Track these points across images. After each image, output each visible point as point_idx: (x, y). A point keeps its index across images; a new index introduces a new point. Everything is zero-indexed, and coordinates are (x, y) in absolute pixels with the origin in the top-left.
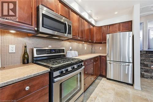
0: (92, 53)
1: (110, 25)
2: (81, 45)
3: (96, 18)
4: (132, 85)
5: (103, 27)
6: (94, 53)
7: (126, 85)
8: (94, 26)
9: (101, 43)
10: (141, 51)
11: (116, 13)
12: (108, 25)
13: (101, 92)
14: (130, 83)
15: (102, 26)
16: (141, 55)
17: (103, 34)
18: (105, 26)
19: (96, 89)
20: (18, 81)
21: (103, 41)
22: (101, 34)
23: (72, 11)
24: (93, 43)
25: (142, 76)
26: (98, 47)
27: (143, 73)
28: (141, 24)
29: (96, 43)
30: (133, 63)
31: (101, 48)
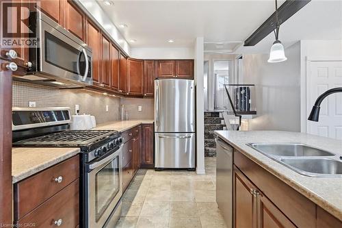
0: (120, 119)
1: (159, 61)
2: (97, 99)
3: (132, 41)
4: (194, 170)
5: (145, 62)
6: (125, 119)
7: (187, 172)
8: (127, 57)
9: (141, 97)
10: (205, 113)
11: (171, 41)
12: (155, 60)
13: (150, 192)
14: (191, 167)
15: (143, 60)
16: (205, 119)
17: (146, 78)
18: (150, 61)
19: (139, 191)
20: (50, 166)
21: (145, 93)
22: (142, 76)
23: (89, 22)
24: (124, 95)
25: (207, 154)
26: (134, 106)
27: (207, 148)
28: (205, 62)
29: (130, 96)
30: (196, 132)
31: (140, 108)
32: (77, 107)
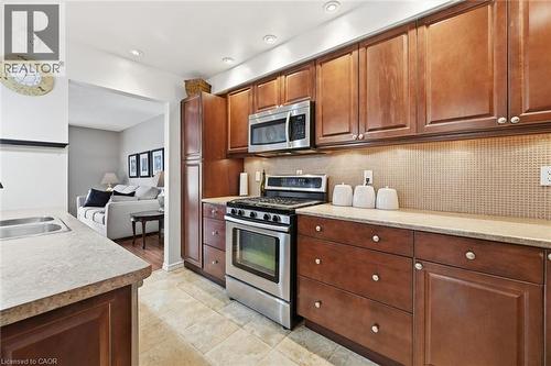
32: (368, 174)
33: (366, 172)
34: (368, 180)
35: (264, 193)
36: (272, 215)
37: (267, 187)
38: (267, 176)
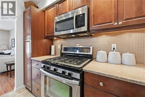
32: (114, 46)
33: (112, 45)
34: (114, 49)
35: (62, 54)
36: (67, 72)
37: (63, 52)
38: (63, 47)
